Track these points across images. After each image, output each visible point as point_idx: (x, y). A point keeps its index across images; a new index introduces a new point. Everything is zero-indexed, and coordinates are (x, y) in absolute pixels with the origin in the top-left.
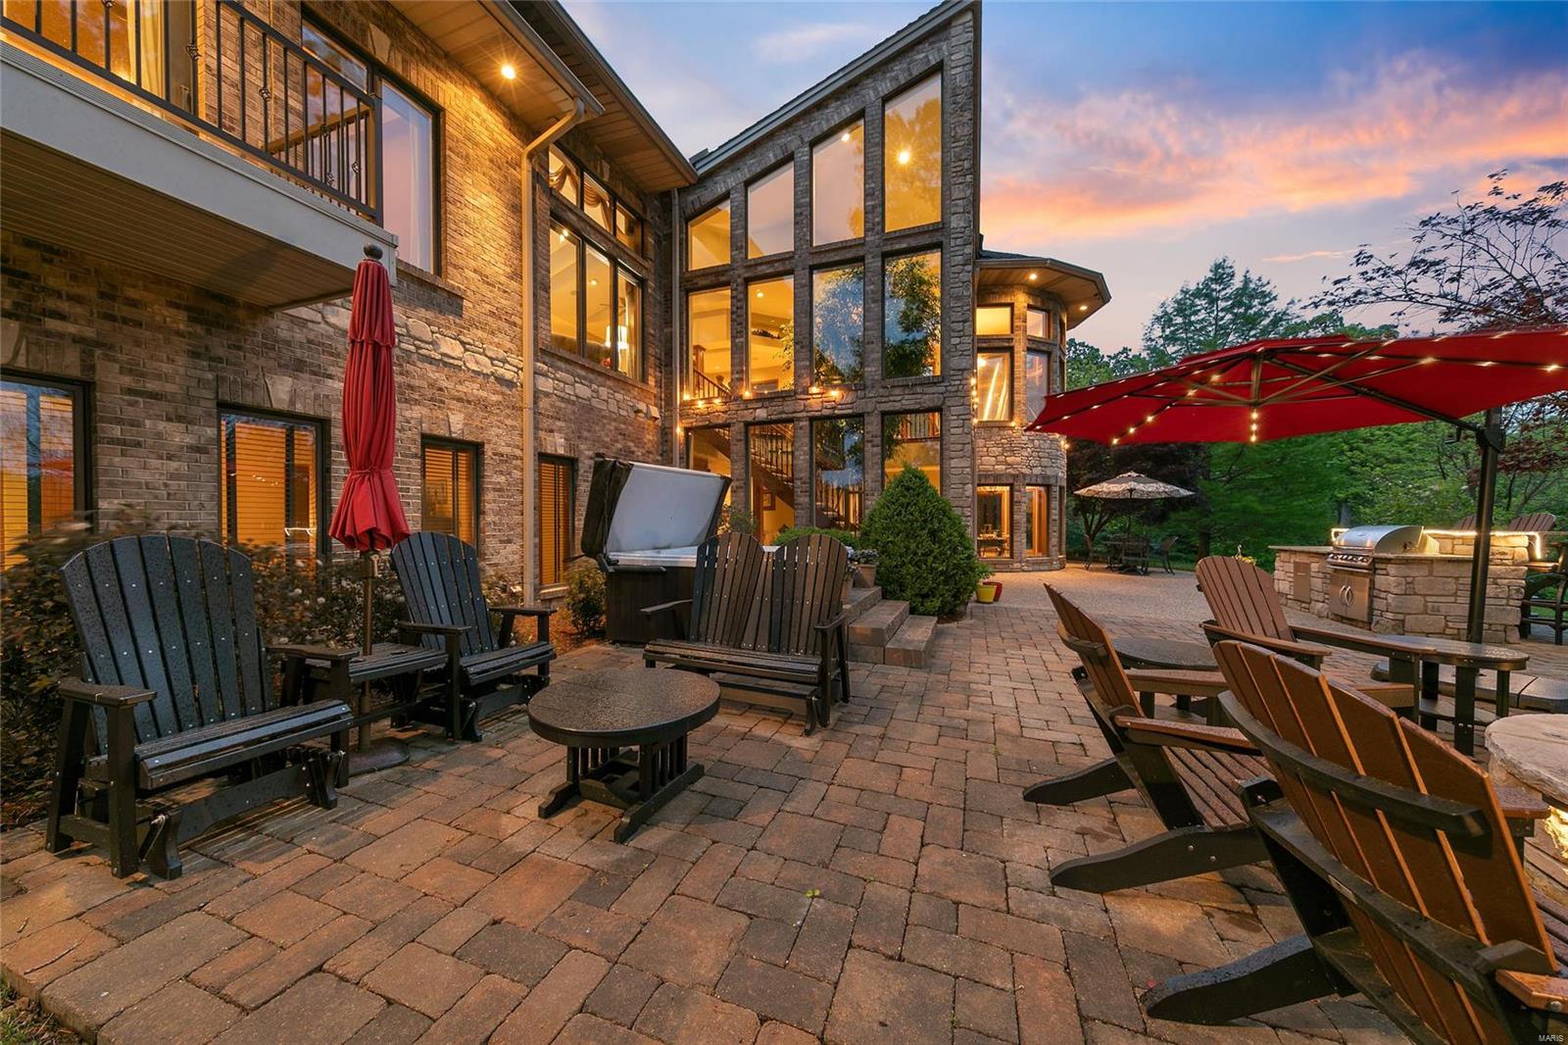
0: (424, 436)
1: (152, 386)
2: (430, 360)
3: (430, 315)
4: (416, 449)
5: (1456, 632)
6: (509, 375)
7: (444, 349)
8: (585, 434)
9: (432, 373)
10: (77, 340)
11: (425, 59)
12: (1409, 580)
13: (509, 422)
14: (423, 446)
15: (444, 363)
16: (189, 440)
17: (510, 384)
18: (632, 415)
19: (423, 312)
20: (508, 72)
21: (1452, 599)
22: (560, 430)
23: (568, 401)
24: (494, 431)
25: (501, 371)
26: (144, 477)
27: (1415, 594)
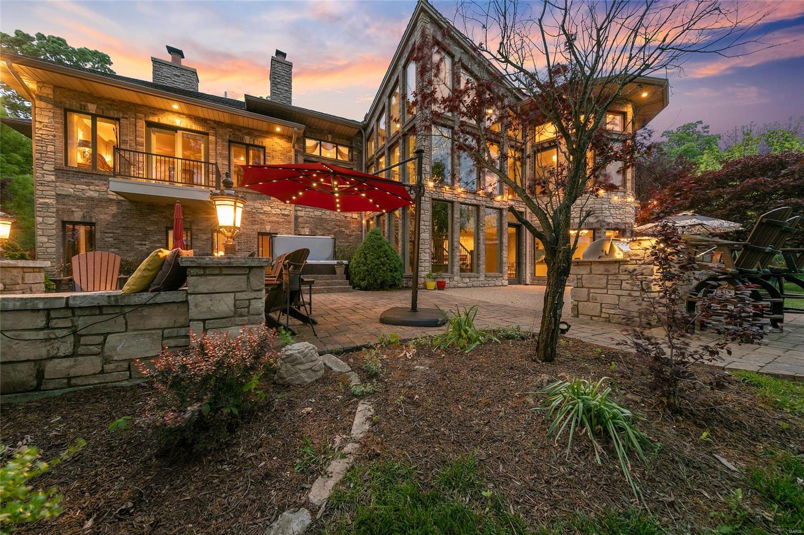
0: (258, 233)
1: (200, 228)
2: (261, 213)
3: (261, 202)
4: (256, 236)
5: (607, 316)
6: (286, 213)
7: (265, 210)
8: (319, 227)
9: (261, 216)
10: (189, 221)
11: (259, 136)
12: (579, 277)
13: (287, 226)
14: (258, 235)
15: (265, 213)
16: (206, 237)
17: (287, 215)
18: (344, 219)
19: (258, 201)
20: (278, 129)
21: (605, 291)
22: (307, 227)
23: (311, 217)
24: (281, 230)
25: (283, 212)
26: (199, 245)
27: (583, 287)
